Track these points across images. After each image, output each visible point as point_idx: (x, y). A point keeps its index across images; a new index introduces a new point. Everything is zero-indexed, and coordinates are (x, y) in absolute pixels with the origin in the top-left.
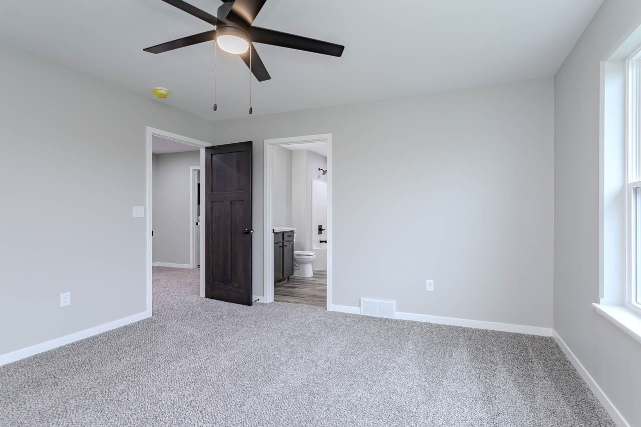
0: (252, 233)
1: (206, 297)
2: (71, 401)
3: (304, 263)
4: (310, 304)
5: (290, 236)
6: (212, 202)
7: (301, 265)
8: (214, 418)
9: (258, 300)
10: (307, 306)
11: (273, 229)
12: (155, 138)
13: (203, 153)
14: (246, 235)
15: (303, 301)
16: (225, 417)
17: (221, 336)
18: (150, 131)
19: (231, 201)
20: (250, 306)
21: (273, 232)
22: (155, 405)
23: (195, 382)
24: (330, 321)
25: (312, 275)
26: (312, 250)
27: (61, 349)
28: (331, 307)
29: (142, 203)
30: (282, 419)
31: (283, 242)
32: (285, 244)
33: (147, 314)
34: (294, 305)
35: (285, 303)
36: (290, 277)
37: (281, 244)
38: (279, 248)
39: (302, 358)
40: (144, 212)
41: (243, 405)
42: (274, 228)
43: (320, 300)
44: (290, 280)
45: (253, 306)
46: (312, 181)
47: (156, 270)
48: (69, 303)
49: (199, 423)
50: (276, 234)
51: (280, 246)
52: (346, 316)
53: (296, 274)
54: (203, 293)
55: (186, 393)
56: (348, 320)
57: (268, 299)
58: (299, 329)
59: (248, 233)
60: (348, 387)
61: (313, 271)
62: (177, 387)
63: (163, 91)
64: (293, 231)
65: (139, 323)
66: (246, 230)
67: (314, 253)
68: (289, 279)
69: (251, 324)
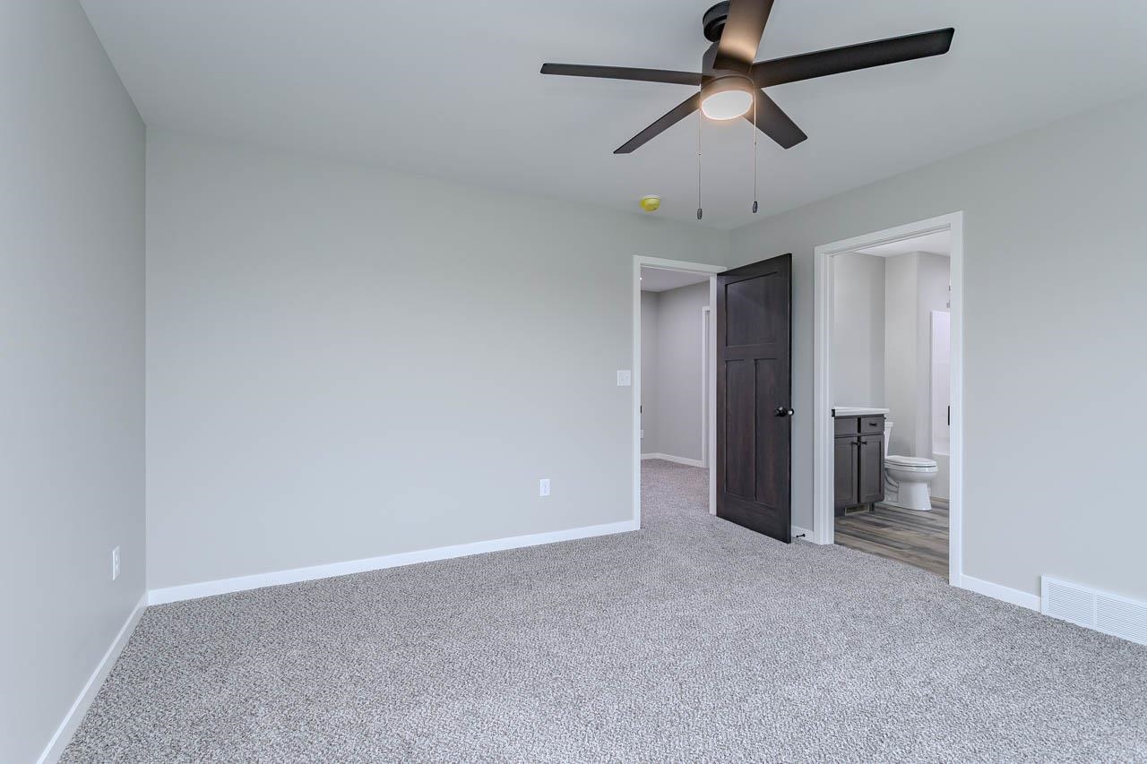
0: (790, 416)
1: (718, 515)
2: (541, 613)
3: (910, 480)
4: (914, 565)
5: (875, 425)
6: (726, 362)
7: (902, 485)
8: (696, 700)
9: (804, 535)
10: (902, 566)
11: (833, 411)
12: (645, 271)
13: (714, 282)
14: (779, 417)
15: (896, 555)
16: (712, 706)
17: (730, 582)
18: (638, 261)
19: (756, 360)
20: (787, 543)
21: (833, 415)
22: (625, 651)
23: (680, 638)
24: (954, 607)
25: (929, 508)
26: (930, 456)
27: (540, 547)
28: (959, 577)
29: (628, 365)
30: (807, 751)
31: (859, 434)
32: (863, 439)
33: (634, 525)
34: (875, 557)
35: (858, 551)
36: (876, 504)
37: (855, 440)
38: (849, 446)
39: (870, 659)
40: (631, 378)
41: (743, 699)
42: (835, 408)
43: (938, 561)
44: (876, 510)
45: (792, 544)
46: (931, 314)
47: (644, 463)
48: (548, 493)
49: (676, 699)
50: (839, 420)
51: (853, 443)
52: (996, 606)
53: (889, 500)
54: (713, 509)
55: (666, 650)
56: (1000, 615)
57: (822, 538)
58: (875, 605)
59: (784, 415)
60: (968, 753)
61: (931, 498)
62: (654, 636)
63: (652, 200)
64: (883, 415)
65: (623, 534)
66: (781, 409)
67: (934, 463)
68: (872, 507)
69: (783, 574)
